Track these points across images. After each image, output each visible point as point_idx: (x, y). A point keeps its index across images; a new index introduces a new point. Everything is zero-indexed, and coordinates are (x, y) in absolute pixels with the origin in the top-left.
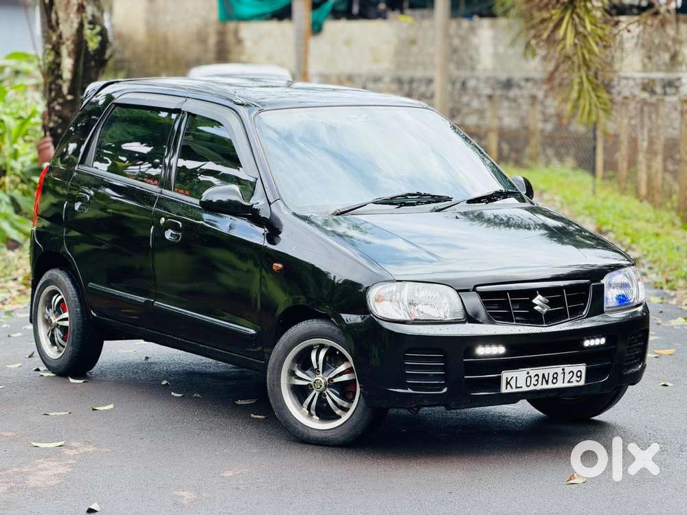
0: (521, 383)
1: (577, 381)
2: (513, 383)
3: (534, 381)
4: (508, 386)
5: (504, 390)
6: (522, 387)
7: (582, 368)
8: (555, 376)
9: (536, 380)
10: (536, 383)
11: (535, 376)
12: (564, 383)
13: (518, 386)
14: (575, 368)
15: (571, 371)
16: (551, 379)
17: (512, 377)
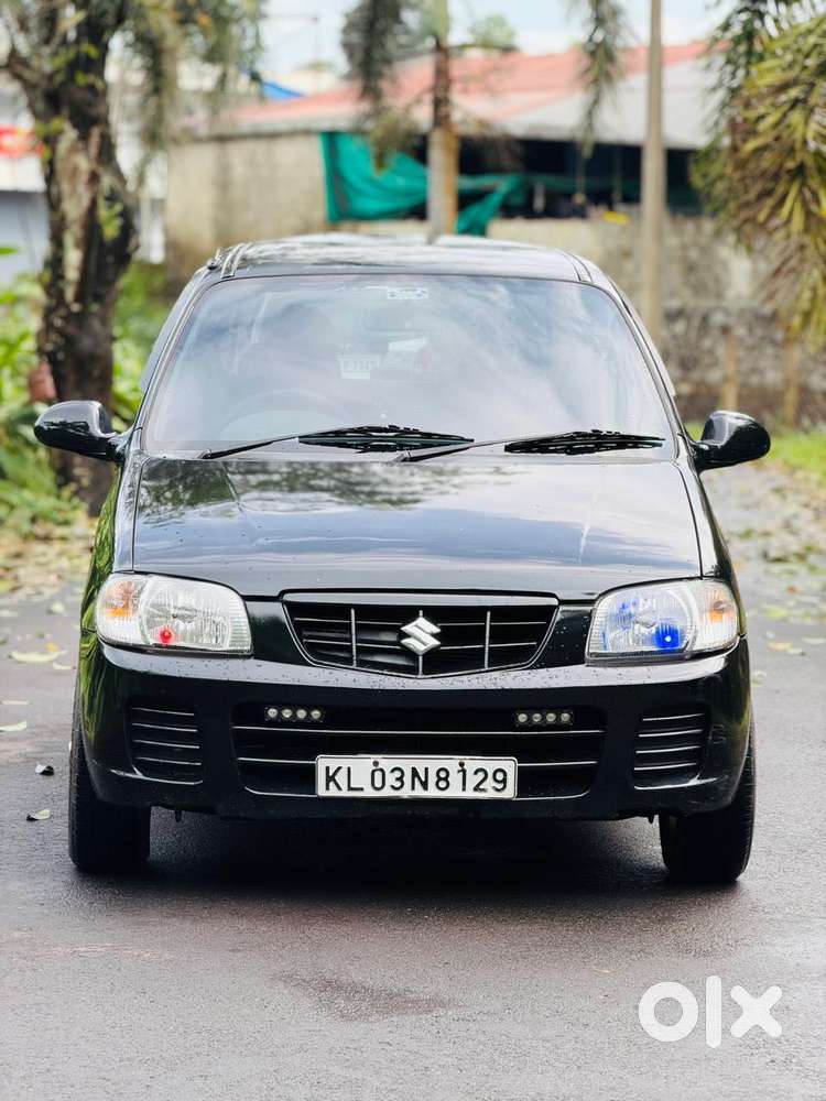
0: (362, 780)
1: (498, 790)
2: (341, 778)
3: (391, 779)
4: (332, 784)
5: (321, 791)
6: (362, 789)
7: (510, 765)
8: (443, 775)
9: (397, 779)
10: (398, 784)
11: (392, 771)
12: (464, 790)
13: (352, 786)
14: (490, 764)
15: (482, 770)
16: (432, 779)
17: (339, 768)
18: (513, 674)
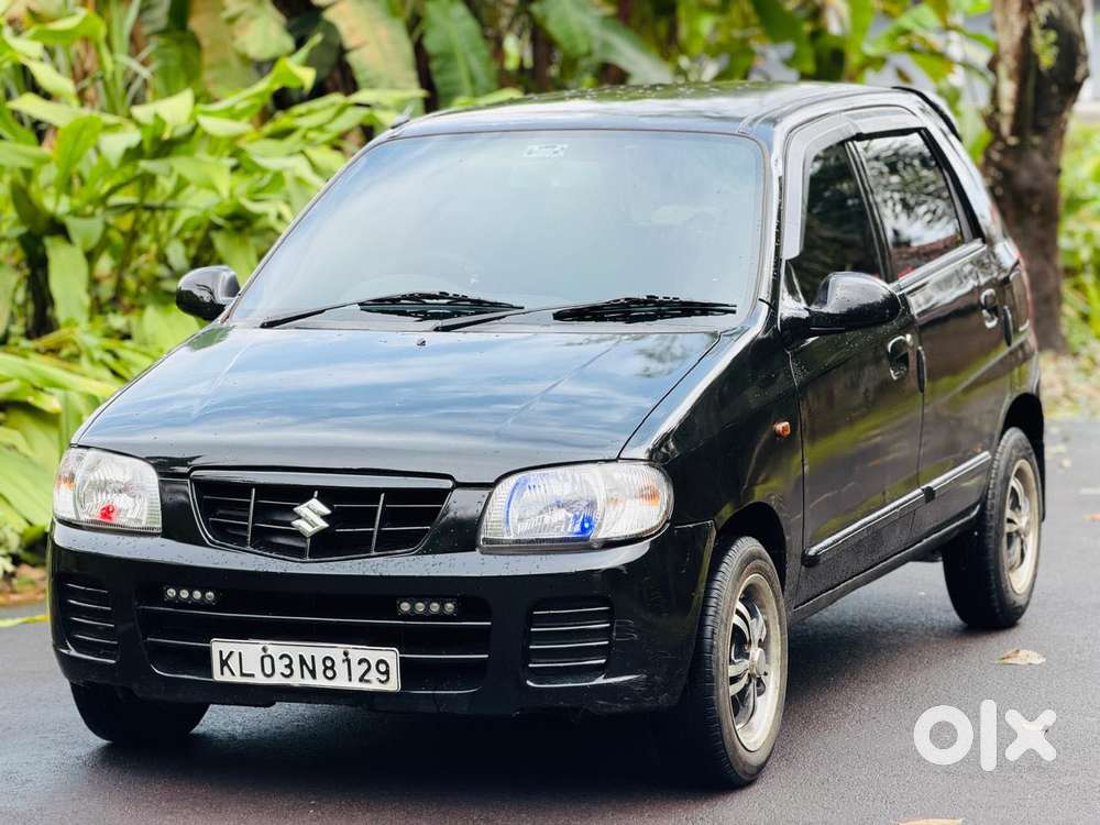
0: (252, 666)
1: (381, 682)
2: (234, 663)
3: (280, 666)
4: (225, 668)
6: (252, 675)
7: (391, 656)
8: (329, 664)
9: (286, 666)
10: (287, 672)
11: (281, 657)
12: (350, 680)
13: (244, 671)
14: (373, 654)
15: (365, 660)
16: (319, 668)
17: (231, 653)
18: (397, 560)
